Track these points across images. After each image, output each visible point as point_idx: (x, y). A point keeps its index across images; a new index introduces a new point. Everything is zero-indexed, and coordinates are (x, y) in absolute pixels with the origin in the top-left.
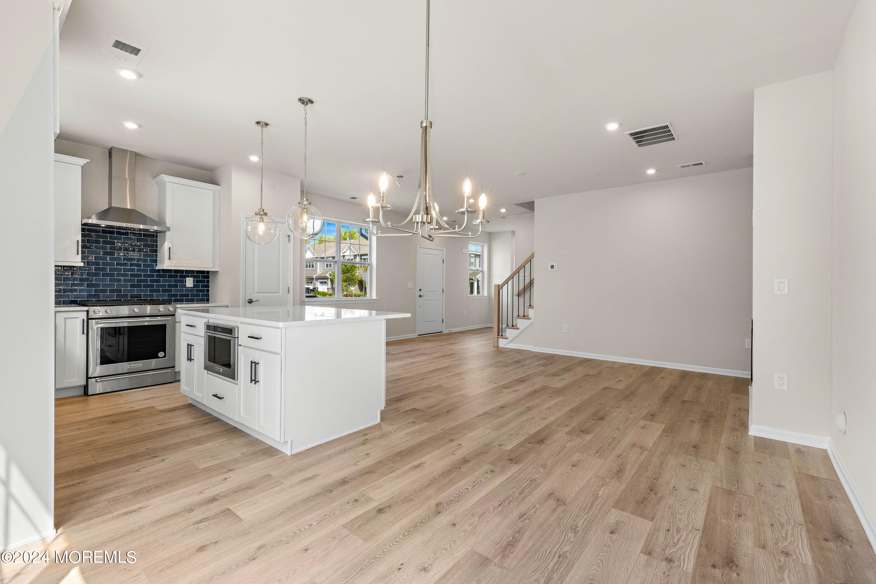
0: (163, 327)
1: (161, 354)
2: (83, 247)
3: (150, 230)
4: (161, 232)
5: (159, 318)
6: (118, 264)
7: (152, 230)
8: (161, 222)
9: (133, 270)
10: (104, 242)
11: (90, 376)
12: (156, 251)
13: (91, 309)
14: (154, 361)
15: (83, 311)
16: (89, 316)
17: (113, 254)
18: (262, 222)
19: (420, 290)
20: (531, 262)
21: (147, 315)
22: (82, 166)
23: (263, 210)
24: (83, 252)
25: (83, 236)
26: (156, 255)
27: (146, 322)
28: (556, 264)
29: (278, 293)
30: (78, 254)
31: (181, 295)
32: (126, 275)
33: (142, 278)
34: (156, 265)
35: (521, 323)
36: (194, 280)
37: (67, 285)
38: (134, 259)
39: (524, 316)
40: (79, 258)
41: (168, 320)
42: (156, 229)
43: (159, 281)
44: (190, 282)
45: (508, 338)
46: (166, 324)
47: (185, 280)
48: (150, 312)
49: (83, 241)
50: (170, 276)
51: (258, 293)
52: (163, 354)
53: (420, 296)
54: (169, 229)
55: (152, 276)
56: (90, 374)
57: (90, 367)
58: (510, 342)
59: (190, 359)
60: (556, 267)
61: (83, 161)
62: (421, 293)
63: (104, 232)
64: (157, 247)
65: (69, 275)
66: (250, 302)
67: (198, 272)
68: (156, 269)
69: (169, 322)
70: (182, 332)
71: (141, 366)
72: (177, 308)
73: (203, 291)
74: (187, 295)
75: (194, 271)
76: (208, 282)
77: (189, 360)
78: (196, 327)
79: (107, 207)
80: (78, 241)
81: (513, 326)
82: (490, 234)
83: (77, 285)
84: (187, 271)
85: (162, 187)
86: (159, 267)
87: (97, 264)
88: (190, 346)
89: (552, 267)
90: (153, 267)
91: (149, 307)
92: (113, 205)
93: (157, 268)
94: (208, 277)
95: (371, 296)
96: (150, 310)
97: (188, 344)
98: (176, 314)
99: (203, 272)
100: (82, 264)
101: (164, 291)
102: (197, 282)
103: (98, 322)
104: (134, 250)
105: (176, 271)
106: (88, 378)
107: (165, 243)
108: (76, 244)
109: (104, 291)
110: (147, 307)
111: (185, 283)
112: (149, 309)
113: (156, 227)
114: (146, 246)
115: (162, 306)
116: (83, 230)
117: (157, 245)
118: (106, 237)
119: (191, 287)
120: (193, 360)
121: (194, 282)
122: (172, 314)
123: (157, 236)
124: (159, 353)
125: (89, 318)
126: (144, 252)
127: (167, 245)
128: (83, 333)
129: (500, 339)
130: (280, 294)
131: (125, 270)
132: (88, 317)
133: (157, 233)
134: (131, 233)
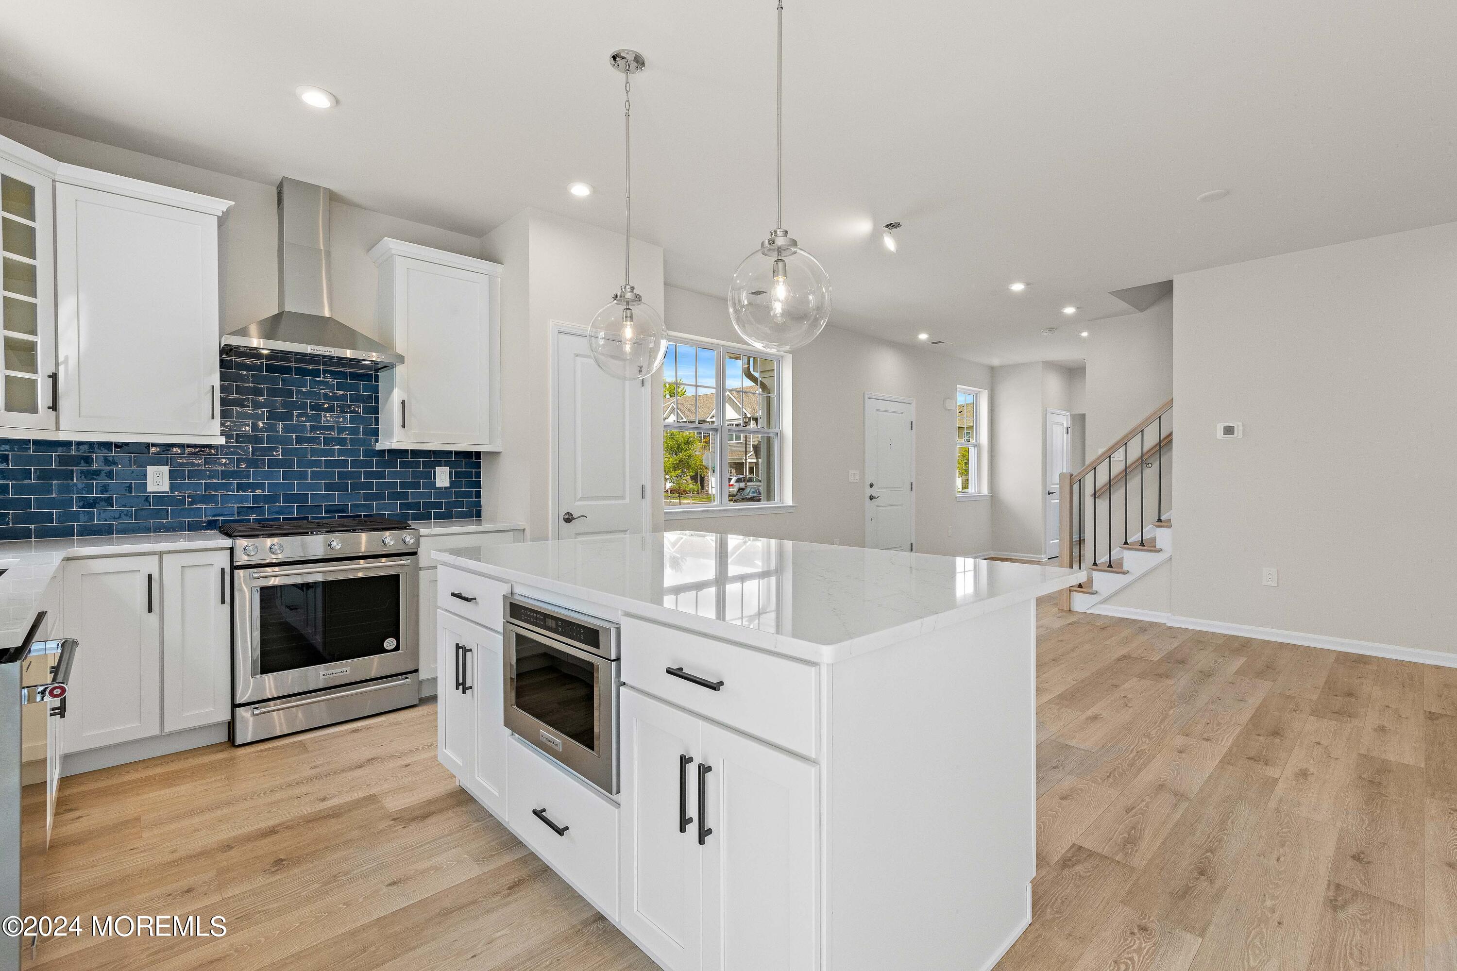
0: (394, 580)
1: (389, 643)
2: (223, 402)
3: (363, 362)
4: (386, 367)
5: (383, 562)
6: (299, 440)
7: (367, 363)
8: (385, 345)
9: (331, 452)
10: (273, 392)
11: (238, 701)
12: (376, 411)
13: (242, 543)
14: (376, 658)
15: (222, 549)
16: (235, 560)
17: (289, 417)
18: (629, 319)
19: (871, 486)
20: (1160, 420)
21: (361, 554)
22: (218, 217)
23: (632, 289)
24: (224, 415)
25: (223, 378)
26: (377, 419)
27: (361, 570)
28: (1240, 424)
29: (623, 497)
30: (213, 417)
31: (427, 505)
32: (317, 463)
33: (349, 470)
34: (377, 441)
35: (1133, 560)
36: (451, 473)
37: (197, 486)
38: (331, 428)
39: (1142, 544)
40: (216, 426)
41: (403, 565)
42: (374, 359)
43: (381, 475)
44: (443, 477)
45: (1097, 592)
46: (399, 575)
47: (435, 472)
48: (366, 547)
49: (223, 389)
50: (404, 465)
51: (583, 499)
52: (395, 642)
53: (871, 498)
54: (401, 359)
55: (369, 464)
56: (238, 698)
57: (240, 680)
58: (1104, 601)
59: (462, 685)
60: (1238, 432)
61: (221, 205)
62: (873, 492)
63: (270, 368)
64: (377, 402)
65: (200, 465)
66: (569, 519)
67: (458, 454)
68: (377, 449)
69: (406, 569)
70: (440, 608)
71: (348, 672)
72: (421, 536)
73: (468, 495)
74: (438, 505)
75: (451, 452)
76: (478, 475)
77: (461, 687)
78: (477, 603)
79: (275, 311)
80: (213, 387)
81: (1110, 566)
82: (992, 369)
83: (216, 487)
84: (437, 453)
85: (386, 265)
86: (382, 445)
87: (256, 439)
88: (462, 651)
89: (1229, 431)
90: (370, 445)
91: (364, 536)
92: (288, 308)
93: (378, 447)
94: (478, 465)
95: (781, 500)
96: (367, 542)
97: (457, 645)
98: (421, 552)
99: (467, 454)
100: (222, 441)
101: (394, 496)
102: (458, 475)
103: (255, 575)
104: (331, 409)
105: (415, 453)
106: (234, 706)
107: (394, 390)
108: (209, 395)
109: (272, 499)
110: (360, 537)
111: (435, 478)
112: (364, 541)
113: (374, 354)
114: (356, 399)
115: (387, 533)
116: (223, 364)
117: (377, 397)
118: (274, 381)
119: (445, 488)
120: (471, 688)
121: (451, 477)
122: (410, 551)
123: (377, 377)
124: (386, 642)
125: (235, 565)
126: (351, 412)
127: (397, 396)
128: (223, 602)
129: (1075, 593)
130: (627, 500)
131: (314, 452)
132: (233, 564)
133: (377, 370)
134: (325, 372)
